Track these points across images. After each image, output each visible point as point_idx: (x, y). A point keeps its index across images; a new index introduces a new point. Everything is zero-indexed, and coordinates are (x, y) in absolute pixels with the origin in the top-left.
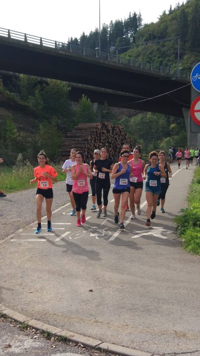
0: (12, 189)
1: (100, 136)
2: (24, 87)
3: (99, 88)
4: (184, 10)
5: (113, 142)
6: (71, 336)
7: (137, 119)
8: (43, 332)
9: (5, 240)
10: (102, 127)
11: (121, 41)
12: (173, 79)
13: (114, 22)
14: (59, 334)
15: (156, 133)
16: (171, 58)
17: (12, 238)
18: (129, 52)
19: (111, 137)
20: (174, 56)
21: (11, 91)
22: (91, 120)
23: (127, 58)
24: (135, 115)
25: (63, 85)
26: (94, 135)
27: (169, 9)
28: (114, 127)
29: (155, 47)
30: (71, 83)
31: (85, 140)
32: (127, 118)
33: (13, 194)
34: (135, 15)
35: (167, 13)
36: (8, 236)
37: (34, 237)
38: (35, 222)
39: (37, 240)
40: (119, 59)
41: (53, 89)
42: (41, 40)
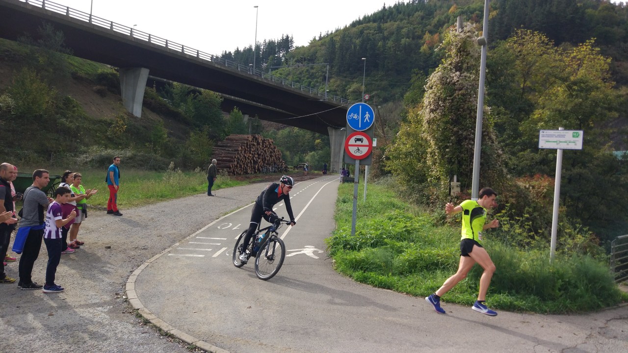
1: (250, 148)
2: (177, 94)
3: (251, 102)
4: (332, 38)
5: (262, 154)
7: (285, 131)
9: (162, 254)
10: (253, 140)
11: (273, 59)
12: (321, 100)
13: (267, 41)
15: (302, 146)
16: (319, 80)
17: (169, 252)
18: (280, 70)
19: (261, 149)
20: (321, 78)
21: (164, 97)
22: (242, 131)
23: (278, 75)
24: (283, 128)
25: (216, 96)
26: (244, 146)
27: (319, 36)
28: (264, 140)
29: (305, 69)
30: (224, 95)
31: (235, 151)
32: (276, 130)
34: (288, 37)
35: (317, 38)
36: (165, 249)
37: (191, 252)
38: (191, 236)
39: (195, 256)
40: (272, 77)
41: (206, 98)
42: (198, 53)
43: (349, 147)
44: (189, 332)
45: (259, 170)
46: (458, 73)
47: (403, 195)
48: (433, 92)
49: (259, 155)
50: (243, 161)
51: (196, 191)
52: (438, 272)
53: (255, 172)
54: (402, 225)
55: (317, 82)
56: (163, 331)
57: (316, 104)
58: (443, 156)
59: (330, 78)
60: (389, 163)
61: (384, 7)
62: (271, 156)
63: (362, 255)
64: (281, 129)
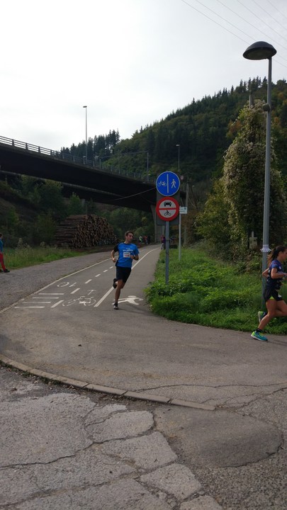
0: (15, 266)
1: (87, 225)
2: (25, 185)
3: (85, 188)
4: (151, 130)
5: (97, 230)
7: (116, 212)
8: (42, 378)
9: (10, 307)
10: (89, 218)
11: (103, 152)
12: (144, 183)
13: (97, 137)
14: (54, 379)
15: (131, 223)
16: (142, 167)
17: (16, 306)
18: (109, 161)
19: (96, 226)
20: (144, 165)
21: (14, 188)
22: (79, 213)
23: (109, 165)
24: (115, 209)
25: (57, 185)
26: (82, 224)
28: (98, 218)
29: (130, 158)
30: (64, 183)
31: (75, 228)
32: (109, 211)
33: (16, 271)
34: (114, 132)
35: (139, 132)
36: (12, 304)
37: (34, 305)
38: (34, 293)
39: (37, 307)
40: (104, 166)
41: (49, 187)
42: (39, 149)
44: (25, 363)
45: (95, 243)
46: (251, 143)
48: (231, 161)
49: (95, 231)
50: (82, 237)
51: (42, 261)
52: (238, 309)
53: (93, 246)
54: (208, 274)
55: (141, 168)
56: (4, 363)
57: (139, 186)
58: (242, 216)
59: (150, 165)
60: (199, 229)
61: (194, 102)
62: (105, 232)
63: (173, 299)
64: (113, 209)
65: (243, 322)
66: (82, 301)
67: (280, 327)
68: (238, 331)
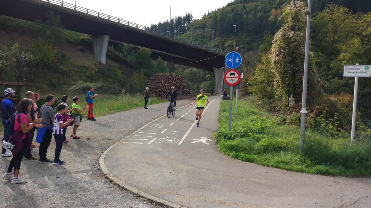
0: (119, 110)
1: (168, 80)
2: (125, 50)
3: (168, 53)
4: (216, 14)
5: (175, 84)
6: (164, 202)
7: (188, 70)
8: (149, 200)
9: (120, 142)
10: (170, 75)
11: (181, 28)
12: (209, 51)
13: (177, 17)
14: (158, 201)
15: (199, 79)
16: (208, 39)
17: (123, 141)
18: (185, 34)
19: (174, 81)
20: (209, 38)
21: (118, 52)
22: (163, 71)
23: (184, 37)
24: (187, 68)
25: (148, 51)
26: (165, 79)
28: (176, 76)
29: (199, 33)
30: (153, 50)
31: (160, 82)
32: (183, 70)
34: (189, 14)
35: (207, 14)
36: (121, 139)
37: (136, 141)
38: (135, 132)
39: (138, 143)
40: (180, 38)
41: (142, 52)
42: (137, 25)
43: (226, 78)
44: (135, 187)
46: (293, 32)
47: (259, 107)
48: (277, 44)
50: (164, 88)
51: (138, 106)
52: (282, 152)
54: (259, 124)
56: (121, 186)
57: (206, 53)
58: (284, 83)
59: (214, 38)
60: (250, 87)
62: (180, 85)
63: (235, 142)
64: (186, 69)
65: (286, 163)
66: (169, 139)
67: (314, 169)
68: (284, 170)
